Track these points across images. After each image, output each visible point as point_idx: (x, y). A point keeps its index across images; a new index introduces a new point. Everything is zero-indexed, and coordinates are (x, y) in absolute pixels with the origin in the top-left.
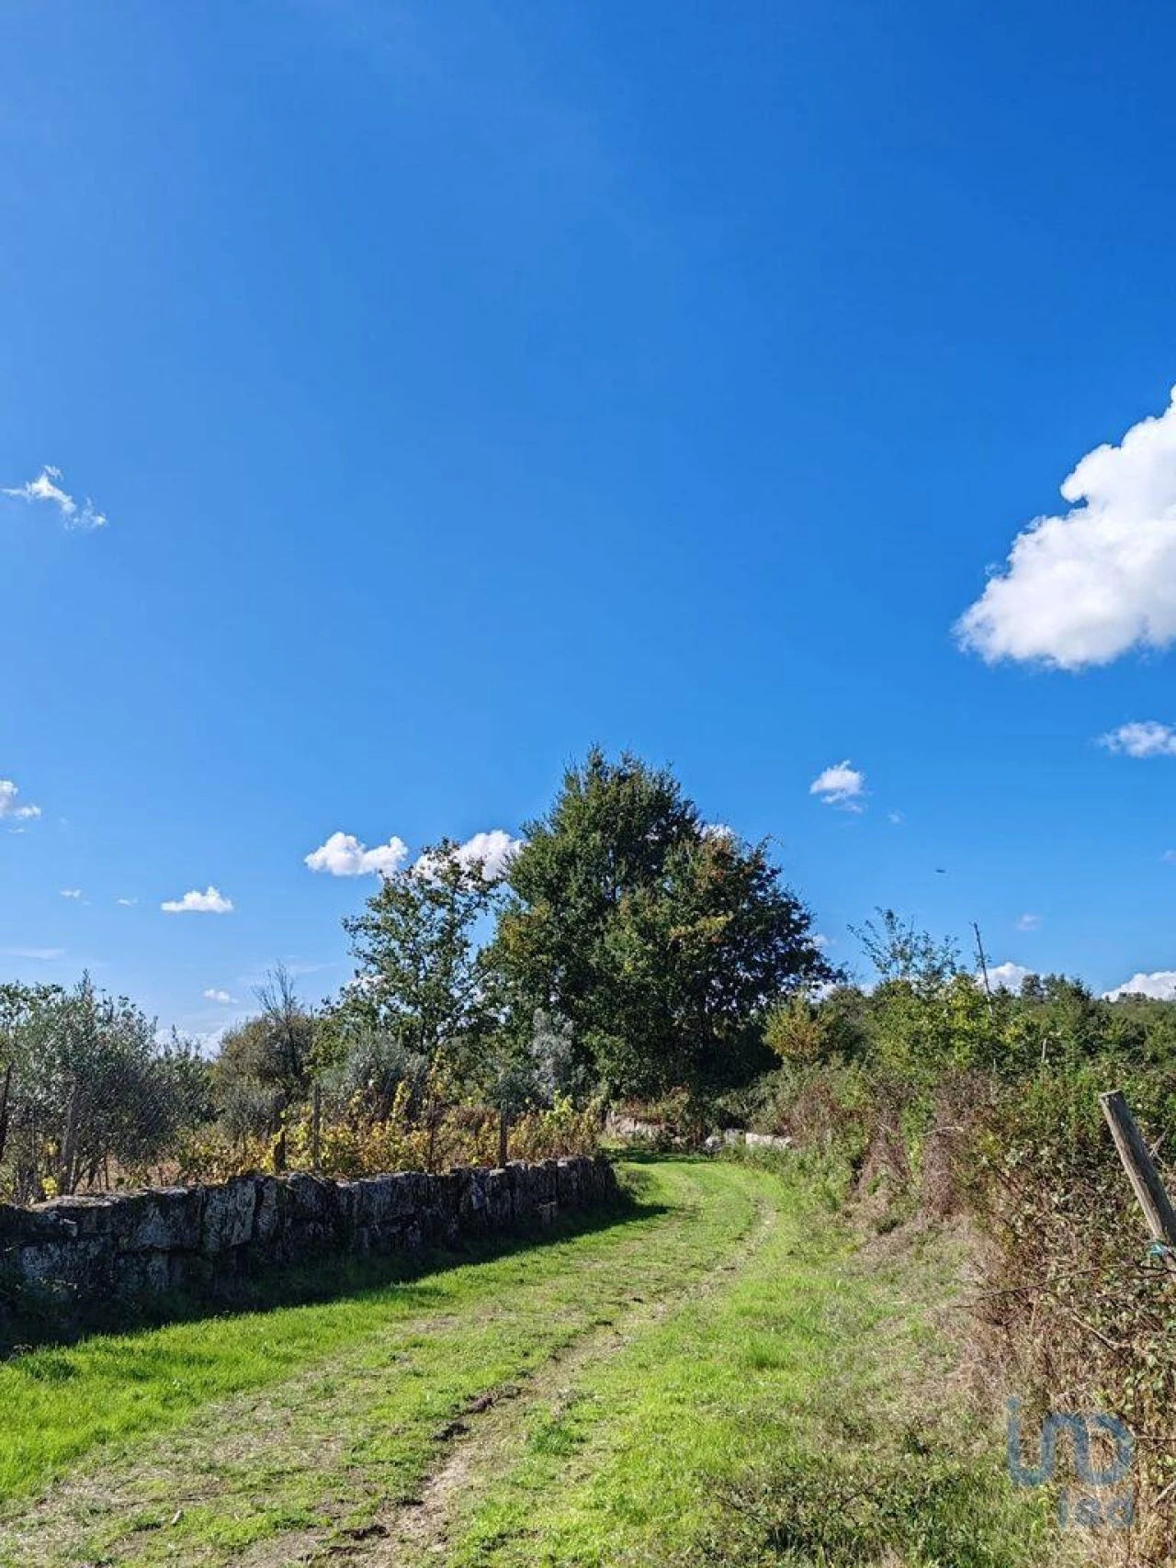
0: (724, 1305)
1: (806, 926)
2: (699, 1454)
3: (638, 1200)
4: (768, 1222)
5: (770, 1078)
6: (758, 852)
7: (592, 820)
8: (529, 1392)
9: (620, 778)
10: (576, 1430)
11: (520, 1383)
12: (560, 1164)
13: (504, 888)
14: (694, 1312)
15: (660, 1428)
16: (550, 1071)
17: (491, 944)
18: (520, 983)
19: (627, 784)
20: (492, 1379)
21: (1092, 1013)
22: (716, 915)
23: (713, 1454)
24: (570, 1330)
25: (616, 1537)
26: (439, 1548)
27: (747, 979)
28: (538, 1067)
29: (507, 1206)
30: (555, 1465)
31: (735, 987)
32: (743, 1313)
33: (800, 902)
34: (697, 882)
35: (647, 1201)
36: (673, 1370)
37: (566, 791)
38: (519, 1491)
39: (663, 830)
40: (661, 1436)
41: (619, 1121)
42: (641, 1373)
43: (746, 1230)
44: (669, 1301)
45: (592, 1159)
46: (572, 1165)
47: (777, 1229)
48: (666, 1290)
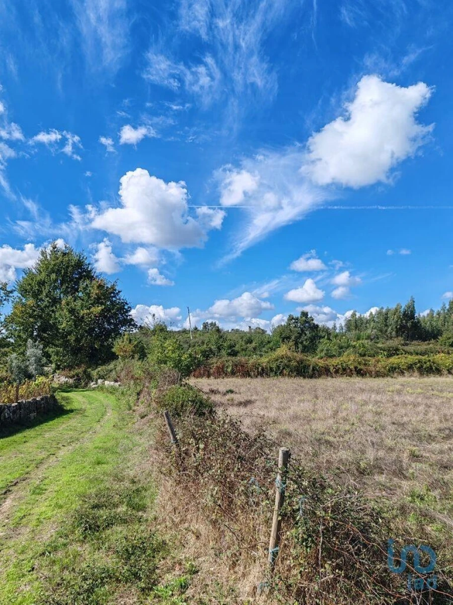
0: (90, 445)
1: (130, 311)
2: (78, 490)
3: (65, 408)
4: (109, 414)
5: (114, 362)
6: (114, 285)
7: (52, 269)
8: (29, 478)
9: (64, 253)
10: (44, 487)
11: (26, 476)
12: (38, 399)
13: (16, 294)
14: (81, 448)
15: (69, 483)
16: (33, 361)
17: (10, 314)
18: (21, 328)
19: (66, 256)
20: (18, 476)
21: (221, 337)
22: (98, 307)
23: (81, 489)
24: (41, 458)
25: (55, 512)
26: (7, 521)
27: (108, 328)
28: (29, 360)
29: (18, 416)
30: (38, 497)
31: (104, 331)
32: (96, 448)
33: (128, 303)
34: (91, 295)
35: (68, 408)
36: (73, 468)
37: (41, 257)
38: (28, 505)
39: (80, 273)
40: (68, 486)
41: (59, 377)
42: (64, 469)
43: (101, 418)
44: (73, 445)
45: (49, 396)
46: (42, 399)
47: (111, 416)
48: (73, 441)
